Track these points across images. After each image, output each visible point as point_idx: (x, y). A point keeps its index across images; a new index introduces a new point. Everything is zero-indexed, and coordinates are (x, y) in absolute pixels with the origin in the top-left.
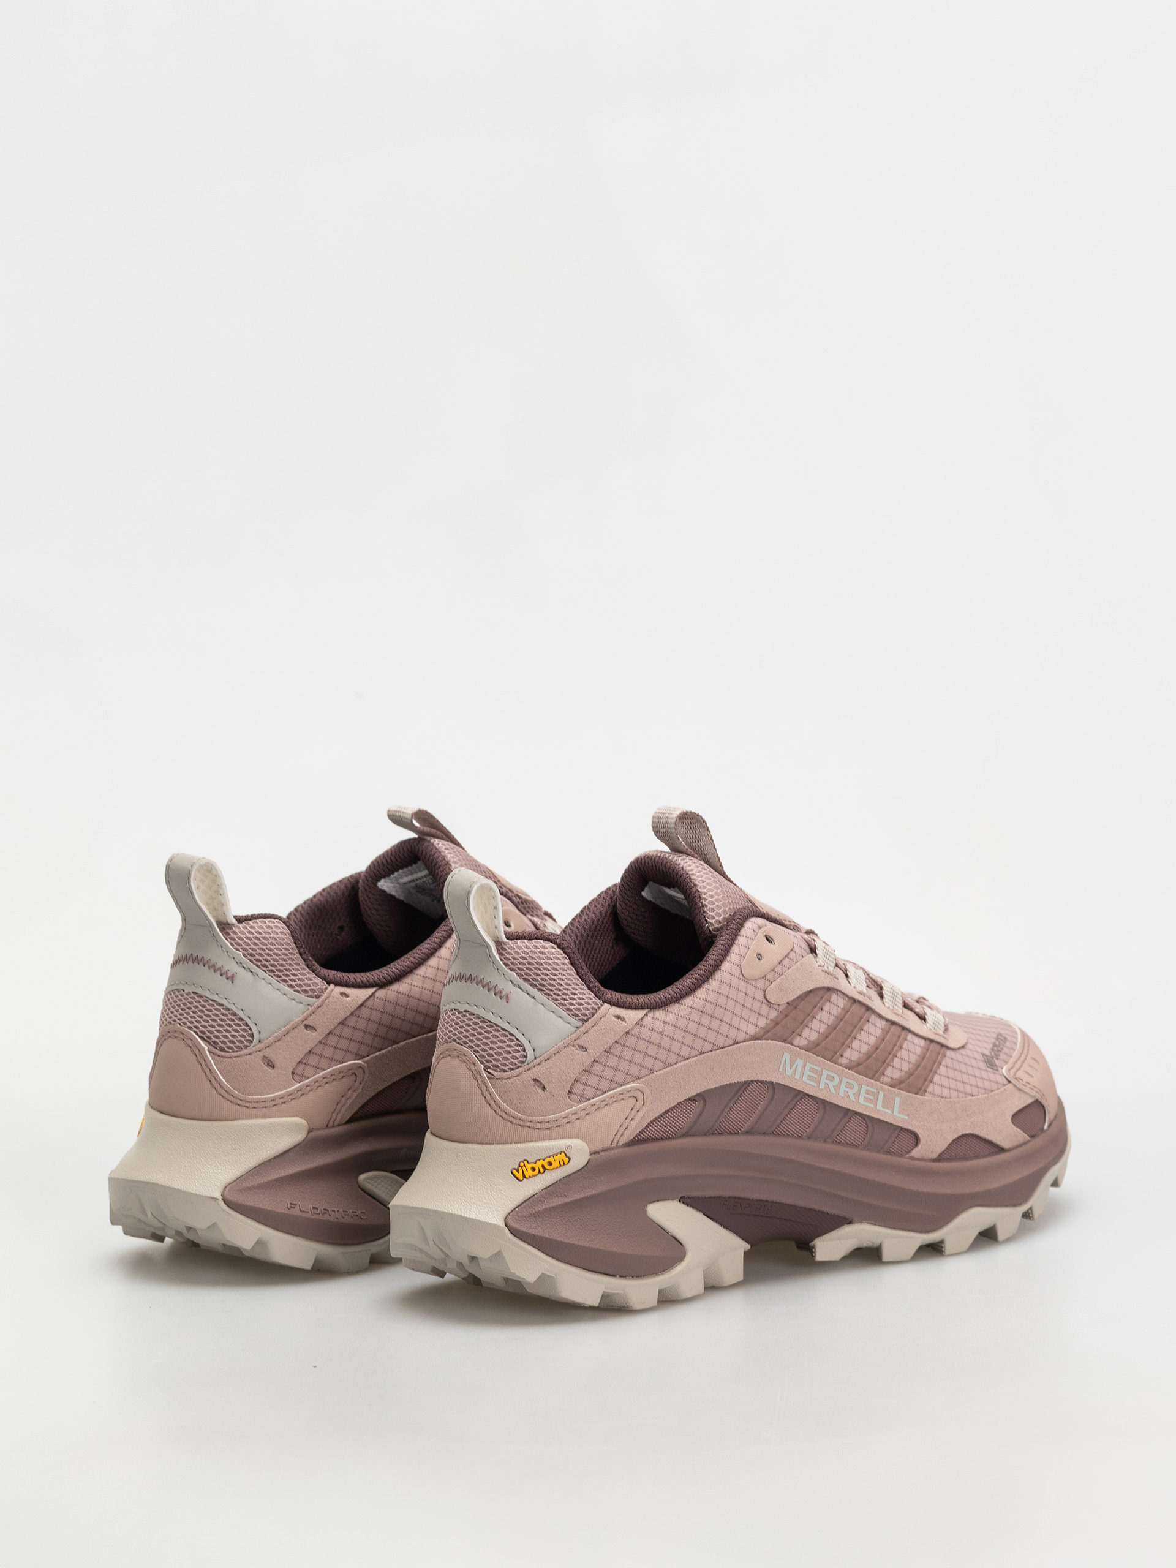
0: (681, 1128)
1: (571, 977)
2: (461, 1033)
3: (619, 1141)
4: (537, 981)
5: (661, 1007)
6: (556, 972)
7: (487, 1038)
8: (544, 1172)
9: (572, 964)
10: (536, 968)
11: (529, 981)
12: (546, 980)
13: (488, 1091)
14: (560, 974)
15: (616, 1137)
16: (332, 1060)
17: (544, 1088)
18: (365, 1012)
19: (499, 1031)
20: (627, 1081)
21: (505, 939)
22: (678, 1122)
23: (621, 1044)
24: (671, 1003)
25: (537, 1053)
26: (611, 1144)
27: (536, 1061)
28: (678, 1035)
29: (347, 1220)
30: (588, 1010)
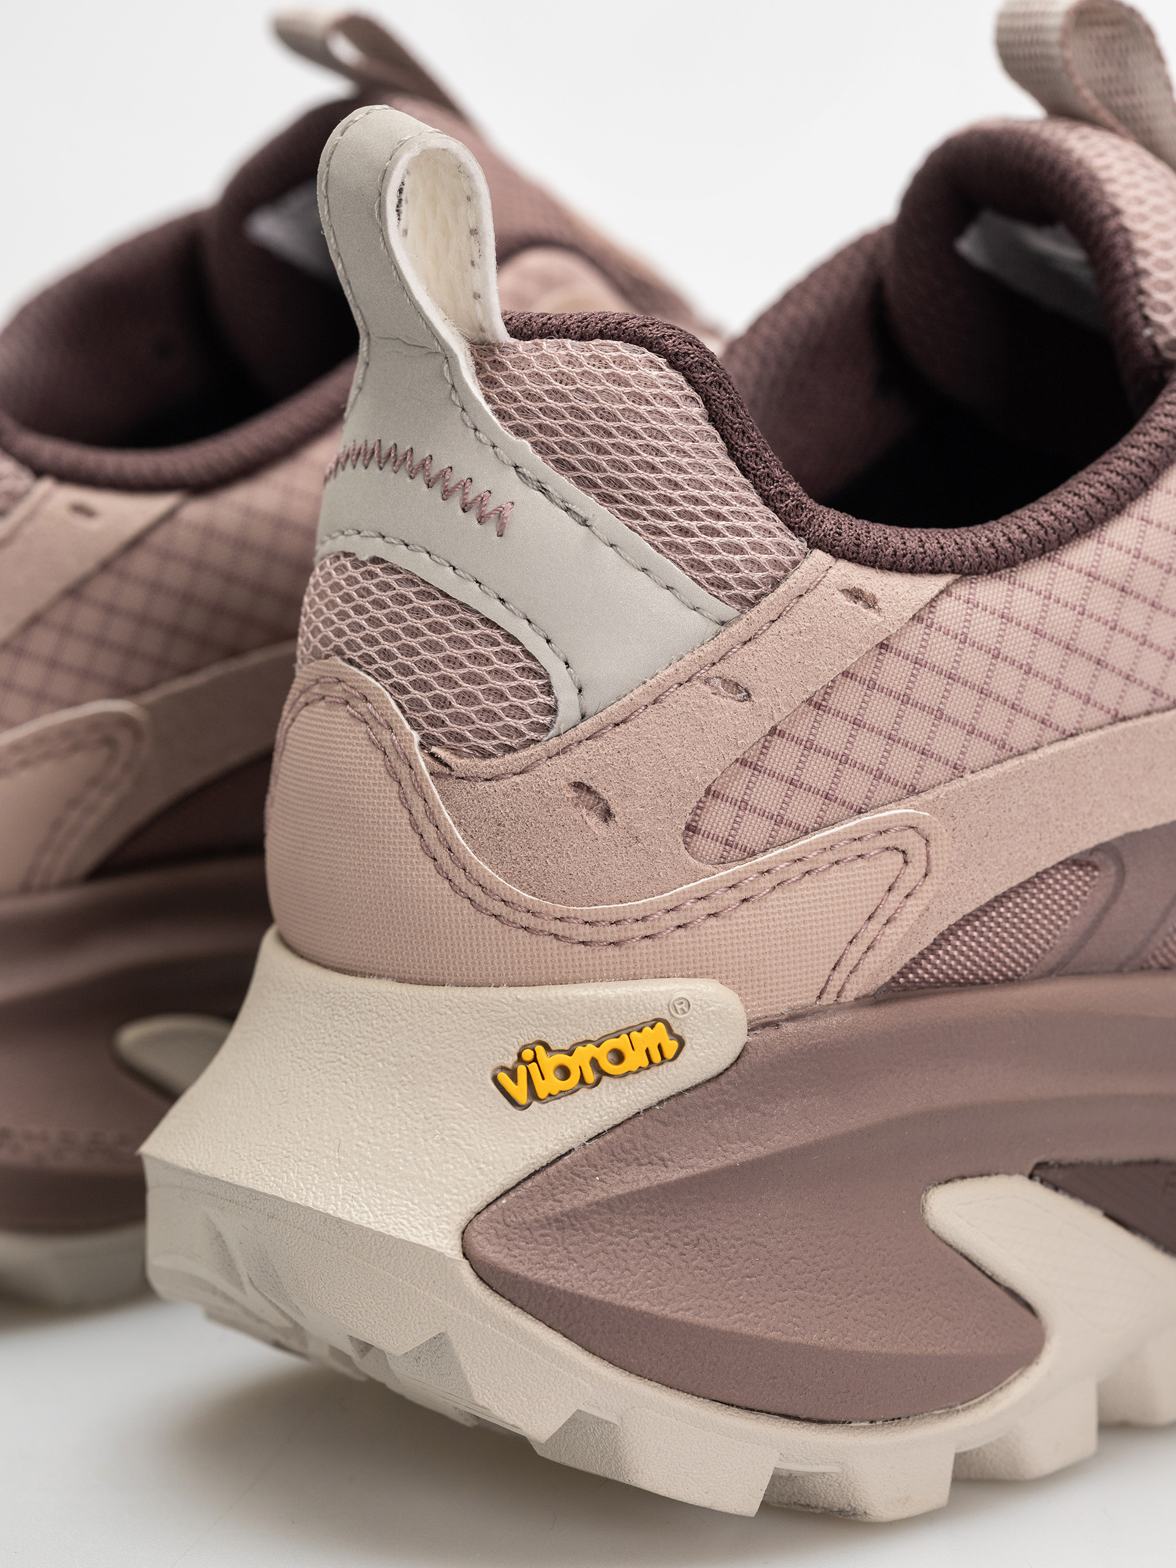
0: (1044, 950)
1: (709, 462)
2: (356, 627)
3: (843, 987)
4: (597, 468)
5: (997, 569)
6: (661, 444)
7: (433, 647)
8: (597, 1083)
9: (712, 419)
10: (597, 429)
11: (574, 469)
12: (626, 468)
13: (430, 814)
14: (672, 448)
15: (836, 975)
16: (42, 700)
17: (607, 815)
18: (143, 563)
19: (473, 627)
20: (877, 798)
21: (502, 335)
22: (1035, 931)
23: (862, 682)
24: (1026, 559)
25: (591, 702)
26: (819, 997)
27: (587, 726)
28: (1047, 658)
29: (72, 1161)
30: (761, 568)
